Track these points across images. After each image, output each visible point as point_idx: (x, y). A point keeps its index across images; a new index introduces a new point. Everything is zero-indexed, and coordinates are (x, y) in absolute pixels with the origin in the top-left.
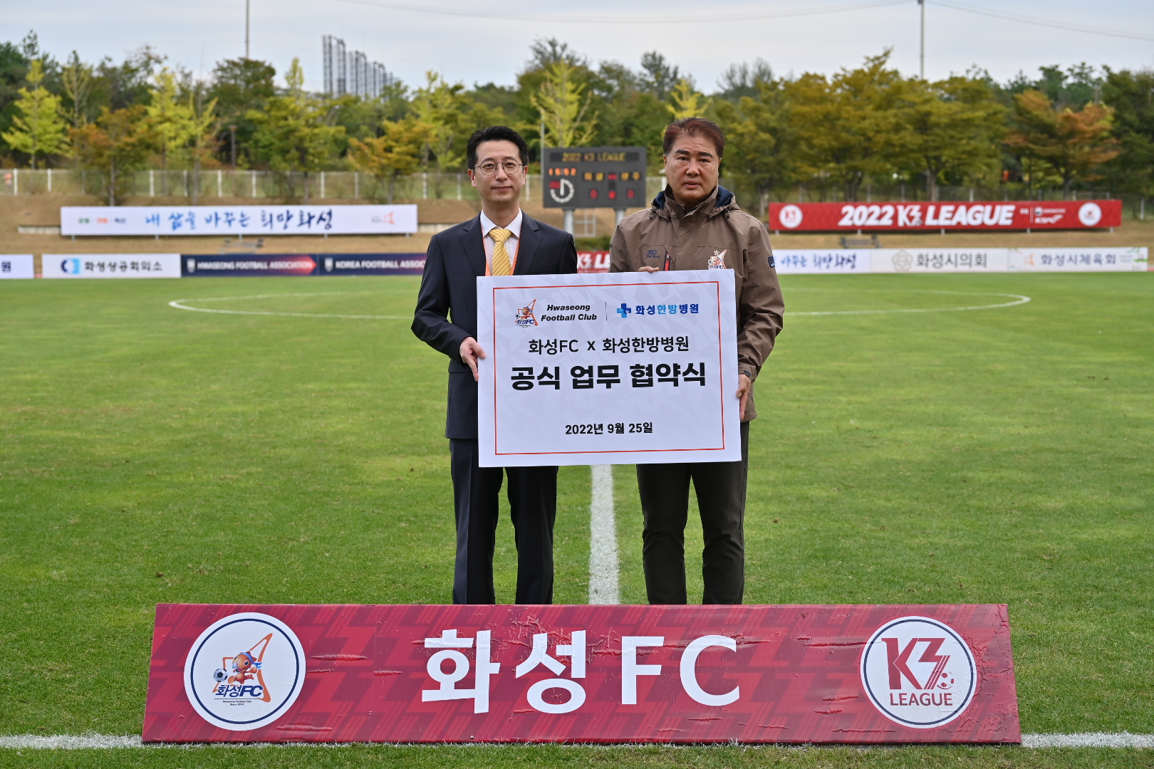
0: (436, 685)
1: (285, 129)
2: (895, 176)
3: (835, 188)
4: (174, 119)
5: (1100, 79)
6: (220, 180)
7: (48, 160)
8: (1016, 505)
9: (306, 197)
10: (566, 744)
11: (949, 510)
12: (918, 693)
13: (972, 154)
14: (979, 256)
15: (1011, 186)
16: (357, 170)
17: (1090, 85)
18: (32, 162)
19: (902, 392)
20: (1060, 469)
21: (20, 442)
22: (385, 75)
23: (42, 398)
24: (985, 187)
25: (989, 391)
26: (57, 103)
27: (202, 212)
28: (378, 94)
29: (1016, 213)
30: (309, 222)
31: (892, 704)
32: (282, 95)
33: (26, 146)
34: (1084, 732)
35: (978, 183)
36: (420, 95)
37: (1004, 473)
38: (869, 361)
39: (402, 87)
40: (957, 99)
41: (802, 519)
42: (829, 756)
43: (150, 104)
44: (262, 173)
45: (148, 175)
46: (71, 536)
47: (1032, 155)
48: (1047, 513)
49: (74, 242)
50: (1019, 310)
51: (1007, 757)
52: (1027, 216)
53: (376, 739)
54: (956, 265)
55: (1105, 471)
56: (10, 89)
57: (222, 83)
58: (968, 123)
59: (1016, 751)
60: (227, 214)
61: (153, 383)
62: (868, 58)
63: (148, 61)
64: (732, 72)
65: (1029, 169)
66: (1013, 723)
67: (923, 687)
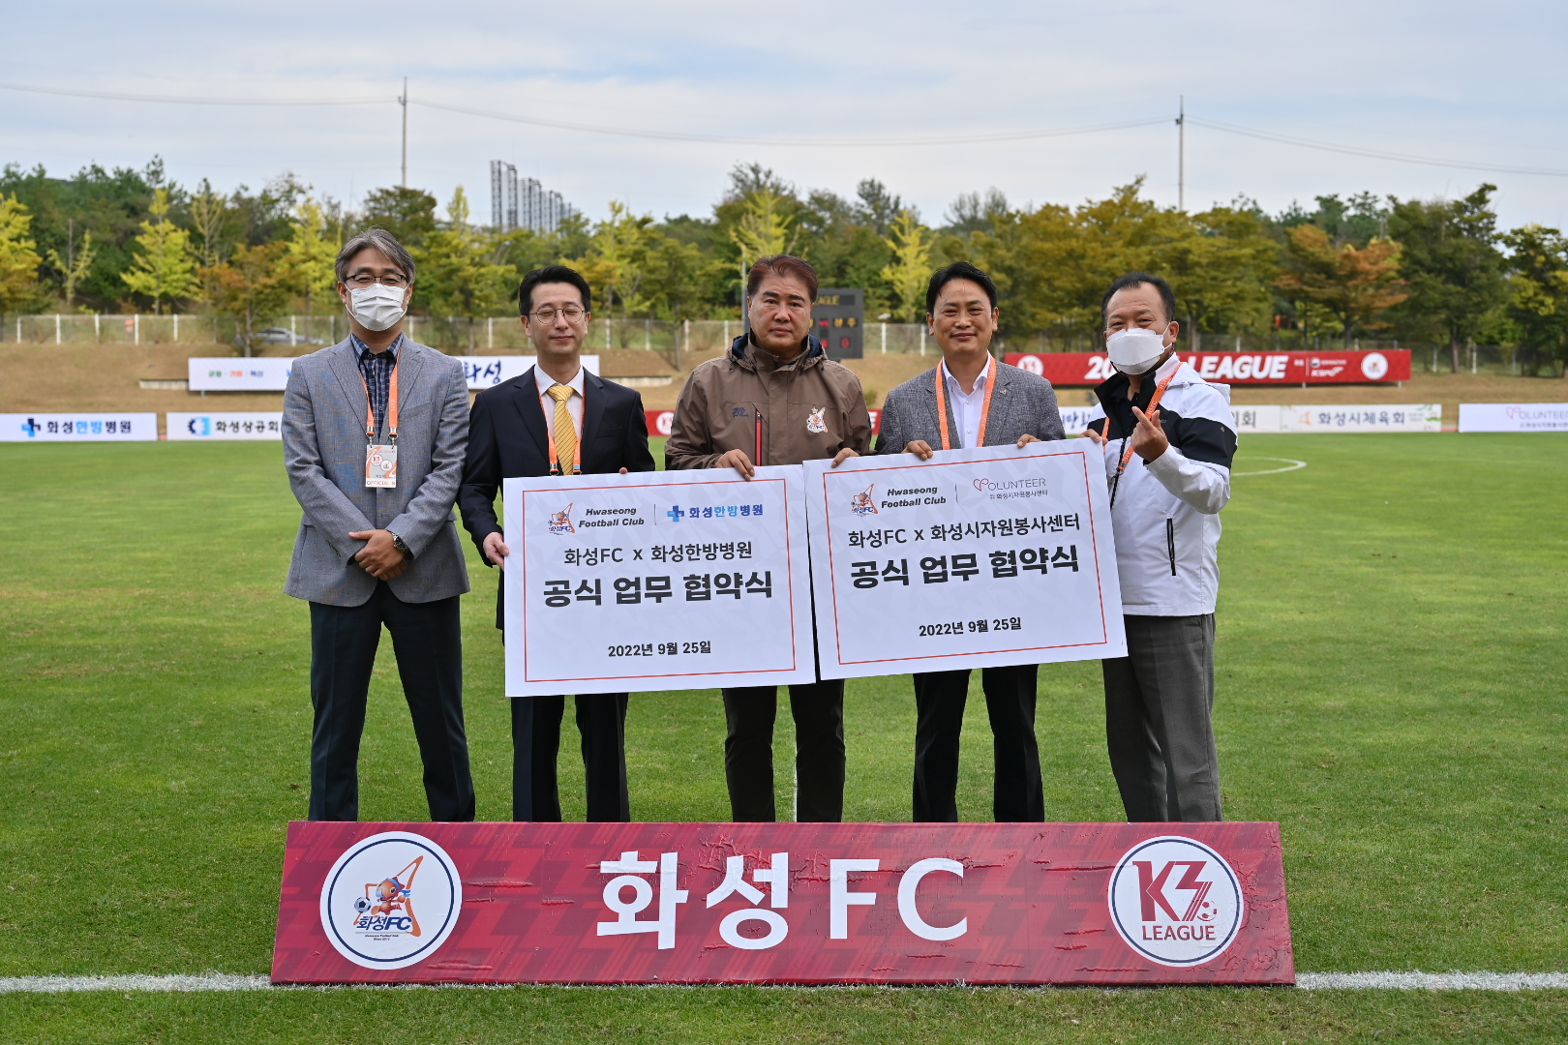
0: (614, 917)
1: (447, 269)
3: (1080, 336)
4: (320, 258)
5: (1386, 210)
7: (175, 304)
8: (1290, 704)
9: (471, 346)
10: (765, 985)
12: (1175, 925)
13: (1238, 297)
14: (1247, 415)
15: (1284, 334)
17: (1374, 217)
18: (155, 306)
20: (1341, 662)
21: (137, 631)
22: (562, 206)
23: (164, 580)
24: (1254, 334)
25: (1258, 571)
26: (185, 238)
28: (554, 228)
29: (1290, 364)
30: (475, 375)
31: (1145, 938)
32: (443, 229)
33: (149, 289)
34: (1368, 972)
35: (1245, 331)
36: (603, 229)
37: (1277, 667)
39: (582, 220)
40: (1221, 234)
42: (1071, 999)
43: (292, 240)
44: (422, 319)
45: (290, 322)
46: (194, 740)
47: (1307, 298)
48: (1326, 714)
49: (204, 398)
50: (1292, 477)
51: (1279, 1000)
52: (1303, 368)
53: (544, 979)
55: (1393, 665)
56: (130, 223)
57: (375, 215)
58: (1234, 261)
59: (1290, 993)
62: (1117, 189)
63: (290, 191)
64: (961, 203)
65: (1304, 315)
66: (1286, 961)
67: (1181, 918)
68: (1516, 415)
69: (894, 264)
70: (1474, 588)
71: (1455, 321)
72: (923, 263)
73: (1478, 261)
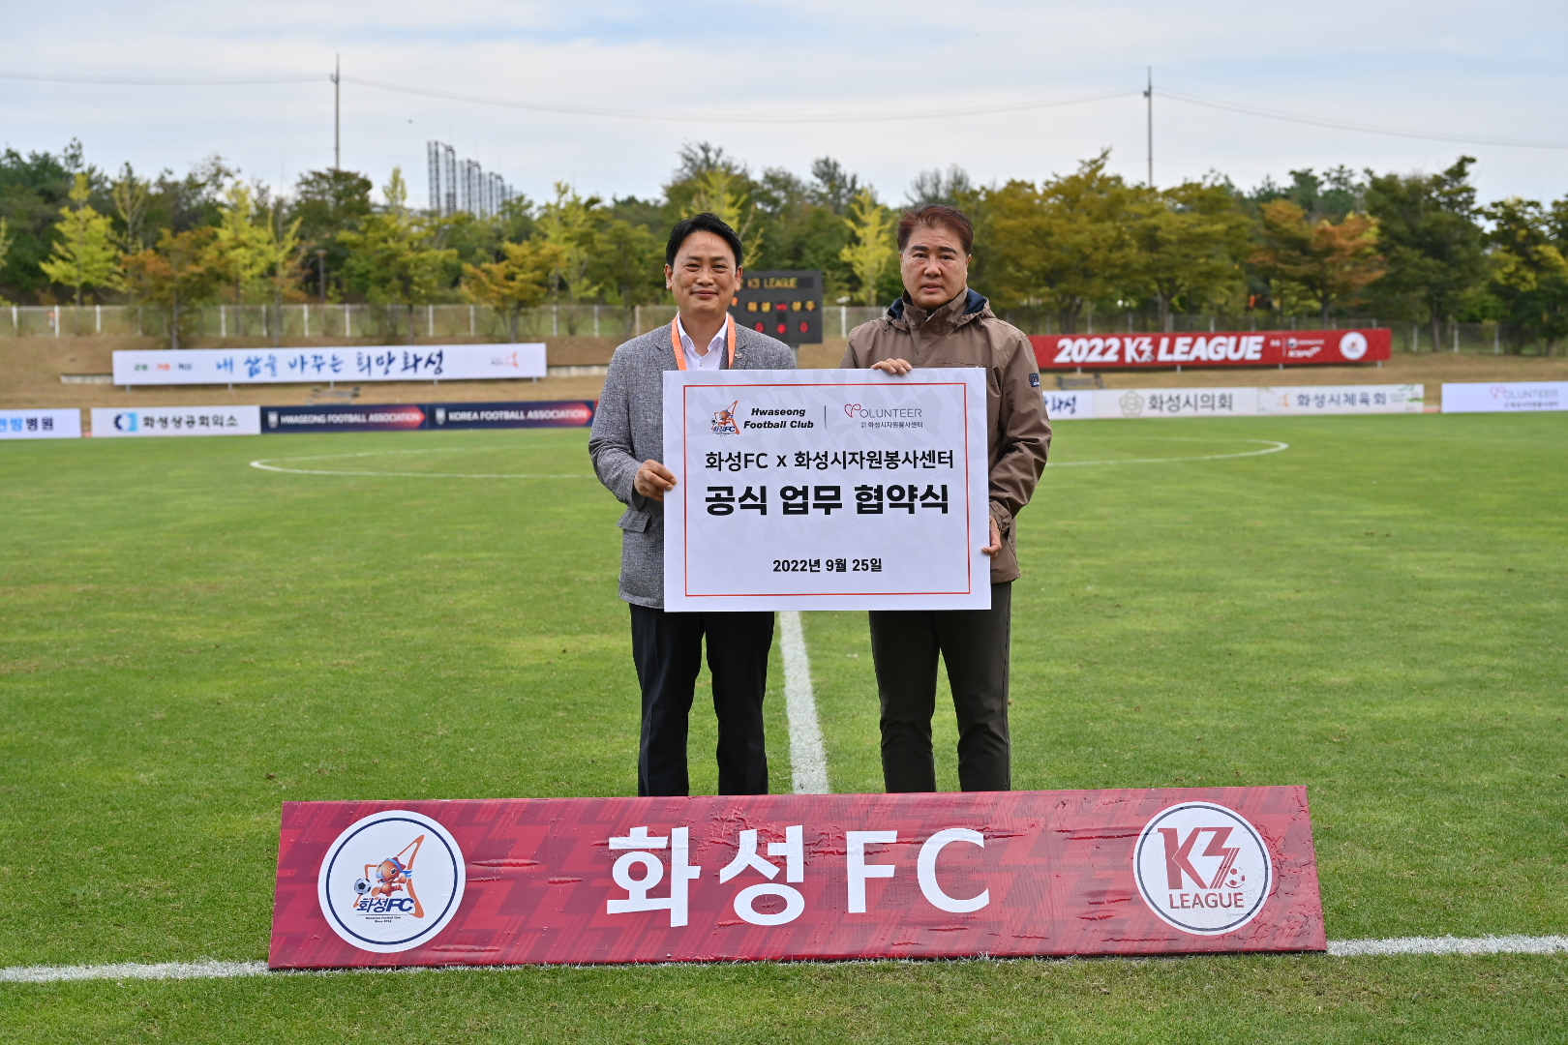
0: (624, 894)
1: (387, 253)
2: (1120, 303)
3: (1048, 318)
4: (250, 244)
5: (1362, 184)
6: (306, 316)
7: (95, 294)
8: (1294, 681)
9: (411, 335)
10: (783, 962)
11: (1215, 688)
12: (1203, 893)
13: (1212, 275)
14: (1223, 397)
15: (1259, 314)
16: (471, 302)
17: (1351, 192)
18: (76, 297)
19: (1145, 554)
20: (1342, 639)
21: (84, 626)
22: (503, 188)
23: (106, 575)
24: (1227, 314)
25: (1249, 552)
26: (106, 225)
27: (285, 355)
28: (495, 213)
29: (1266, 345)
30: (415, 366)
31: (1172, 907)
32: (379, 213)
33: (69, 278)
34: (1400, 937)
35: (1220, 311)
36: (548, 211)
37: (1278, 645)
38: (1103, 518)
39: (525, 202)
40: (1193, 210)
41: (1039, 701)
42: (1099, 970)
43: (220, 226)
44: (357, 307)
45: (219, 311)
46: (158, 733)
47: (1284, 277)
48: (1333, 690)
49: (129, 393)
50: (1275, 458)
51: (1311, 967)
52: (1280, 349)
53: (554, 959)
54: (1196, 408)
55: (1396, 641)
56: (48, 209)
57: (307, 199)
58: (1204, 239)
59: (1321, 960)
60: (316, 357)
61: (240, 556)
62: (1083, 162)
63: (217, 174)
64: (922, 181)
65: (1280, 294)
66: (1316, 927)
67: (1208, 886)
68: (1500, 395)
69: (853, 245)
70: (1472, 564)
71: (1436, 298)
72: (884, 244)
73: (1457, 235)
